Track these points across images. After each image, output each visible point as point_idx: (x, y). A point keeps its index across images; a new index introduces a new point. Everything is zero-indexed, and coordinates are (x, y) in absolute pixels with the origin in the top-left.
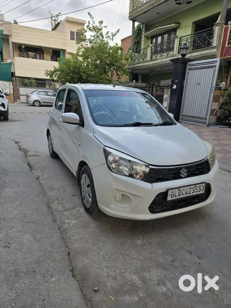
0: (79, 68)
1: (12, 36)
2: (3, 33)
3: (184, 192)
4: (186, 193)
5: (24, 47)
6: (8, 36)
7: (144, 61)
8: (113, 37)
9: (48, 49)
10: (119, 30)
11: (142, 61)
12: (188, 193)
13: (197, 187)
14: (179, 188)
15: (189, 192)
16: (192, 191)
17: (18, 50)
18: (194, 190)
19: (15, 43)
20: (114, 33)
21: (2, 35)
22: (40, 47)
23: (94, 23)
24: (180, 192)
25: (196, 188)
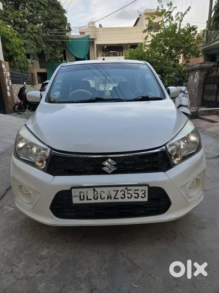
0: (142, 57)
1: (96, 39)
2: (90, 38)
3: (104, 195)
4: (109, 197)
5: (106, 47)
6: (94, 39)
7: (216, 39)
8: (183, 17)
9: (126, 45)
10: (190, 7)
11: (214, 40)
12: (113, 197)
13: (129, 190)
14: (93, 187)
15: (115, 197)
16: (120, 195)
17: (102, 50)
18: (124, 194)
19: (99, 45)
20: (183, 12)
21: (89, 39)
22: (120, 44)
23: (163, 7)
24: (96, 193)
25: (129, 192)
